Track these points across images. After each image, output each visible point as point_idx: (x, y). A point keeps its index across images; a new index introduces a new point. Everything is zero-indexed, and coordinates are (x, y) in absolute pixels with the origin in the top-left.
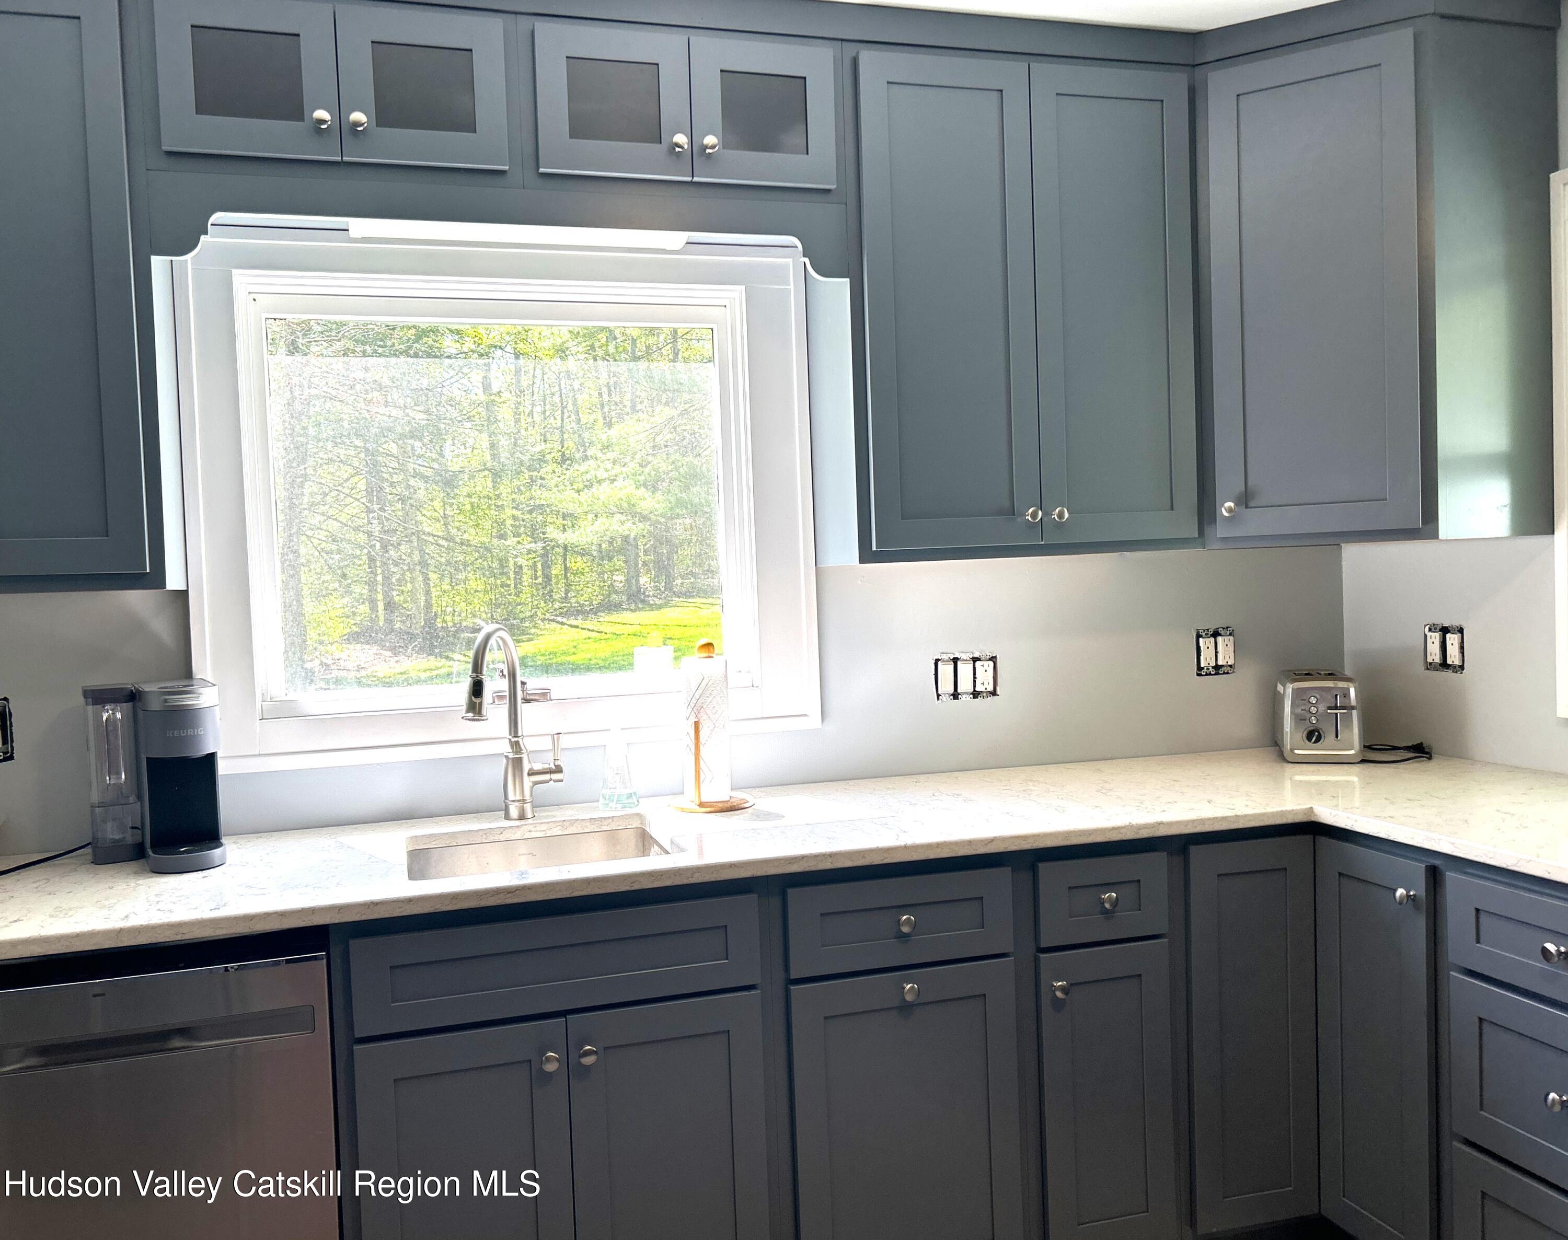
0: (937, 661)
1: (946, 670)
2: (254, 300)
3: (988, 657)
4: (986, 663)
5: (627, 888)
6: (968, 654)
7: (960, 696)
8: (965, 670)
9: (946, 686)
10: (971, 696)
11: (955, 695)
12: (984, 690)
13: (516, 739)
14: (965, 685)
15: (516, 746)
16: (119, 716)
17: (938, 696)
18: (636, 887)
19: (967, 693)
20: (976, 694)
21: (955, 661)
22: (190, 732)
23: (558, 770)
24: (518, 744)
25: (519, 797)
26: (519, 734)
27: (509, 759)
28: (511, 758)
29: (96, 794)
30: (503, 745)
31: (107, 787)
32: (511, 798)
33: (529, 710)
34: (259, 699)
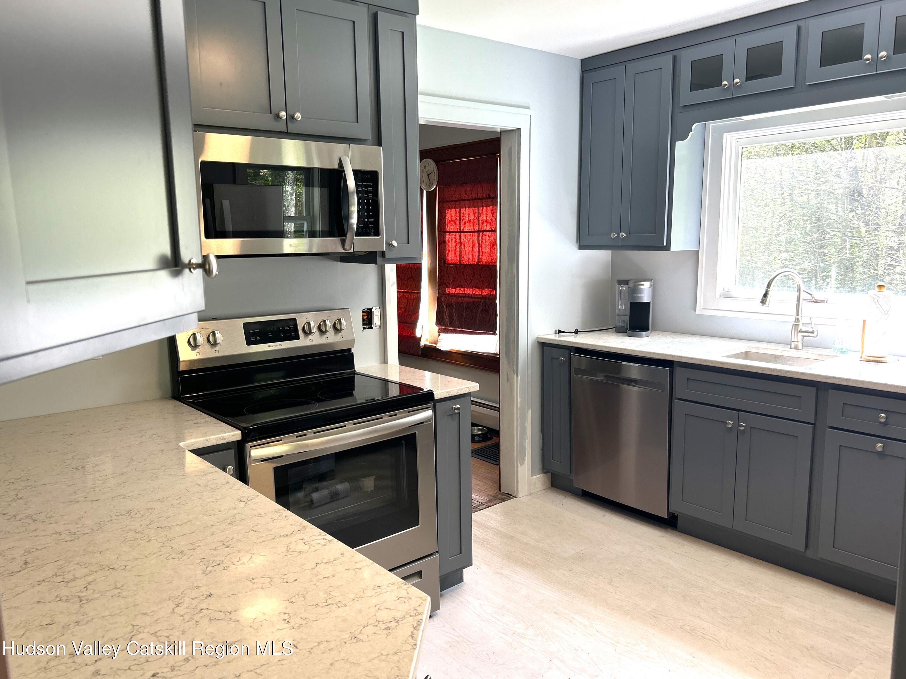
2: (737, 142)
5: (761, 372)
13: (798, 317)
15: (797, 320)
16: (624, 289)
18: (764, 372)
22: (640, 295)
23: (813, 332)
24: (798, 319)
25: (796, 340)
26: (800, 315)
27: (793, 324)
28: (794, 324)
29: (617, 312)
30: (793, 319)
31: (619, 310)
32: (793, 340)
33: (804, 305)
34: (719, 290)
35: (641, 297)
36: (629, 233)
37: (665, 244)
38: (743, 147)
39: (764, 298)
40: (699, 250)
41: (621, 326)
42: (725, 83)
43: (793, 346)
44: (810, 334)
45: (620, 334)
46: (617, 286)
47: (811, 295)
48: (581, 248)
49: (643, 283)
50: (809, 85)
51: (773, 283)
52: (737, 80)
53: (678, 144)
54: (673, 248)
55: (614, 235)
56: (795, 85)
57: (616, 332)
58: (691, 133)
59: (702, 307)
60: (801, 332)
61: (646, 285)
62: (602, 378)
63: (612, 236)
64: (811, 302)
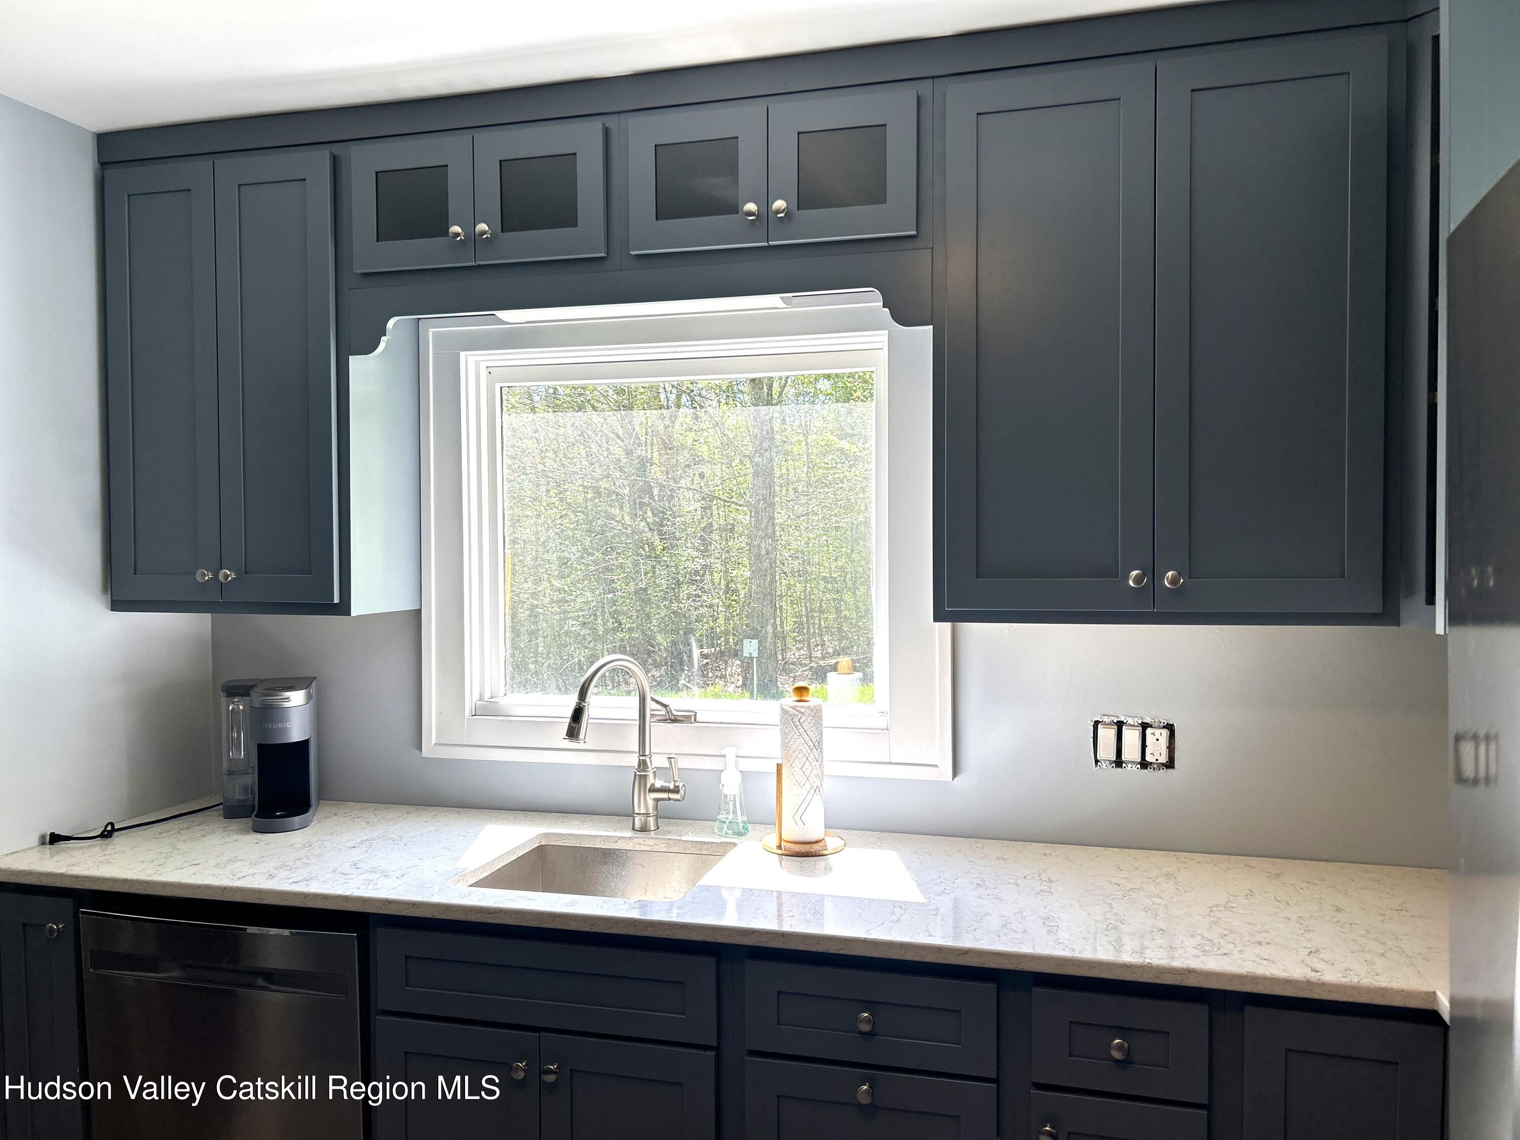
0: (1097, 723)
1: (1107, 735)
2: (490, 373)
3: (1162, 725)
4: (1158, 732)
6: (1136, 719)
7: (1124, 765)
8: (1131, 737)
9: (1107, 751)
10: (1139, 766)
11: (1119, 762)
12: (1155, 761)
13: (643, 758)
14: (1131, 751)
15: (643, 765)
16: (241, 707)
17: (1097, 761)
19: (1132, 762)
20: (1144, 764)
21: (1120, 725)
22: (280, 725)
23: (676, 790)
24: (644, 762)
25: (643, 811)
26: (647, 753)
27: (635, 774)
28: (638, 773)
29: (225, 765)
30: (634, 761)
31: (230, 761)
32: (637, 811)
33: (656, 730)
34: (471, 699)
35: (285, 731)
36: (244, 572)
37: (336, 600)
38: (502, 385)
39: (574, 725)
40: (420, 610)
41: (238, 800)
42: (456, 229)
43: (638, 825)
44: (672, 796)
45: (236, 824)
46: (224, 700)
47: (665, 706)
48: (118, 605)
49: (288, 694)
50: (637, 256)
51: (592, 689)
52: (482, 227)
53: (356, 363)
54: (357, 608)
55: (204, 575)
56: (608, 253)
57: (227, 817)
58: (383, 338)
59: (434, 742)
60: (653, 790)
61: (296, 698)
62: (176, 973)
63: (199, 579)
64: (667, 720)
